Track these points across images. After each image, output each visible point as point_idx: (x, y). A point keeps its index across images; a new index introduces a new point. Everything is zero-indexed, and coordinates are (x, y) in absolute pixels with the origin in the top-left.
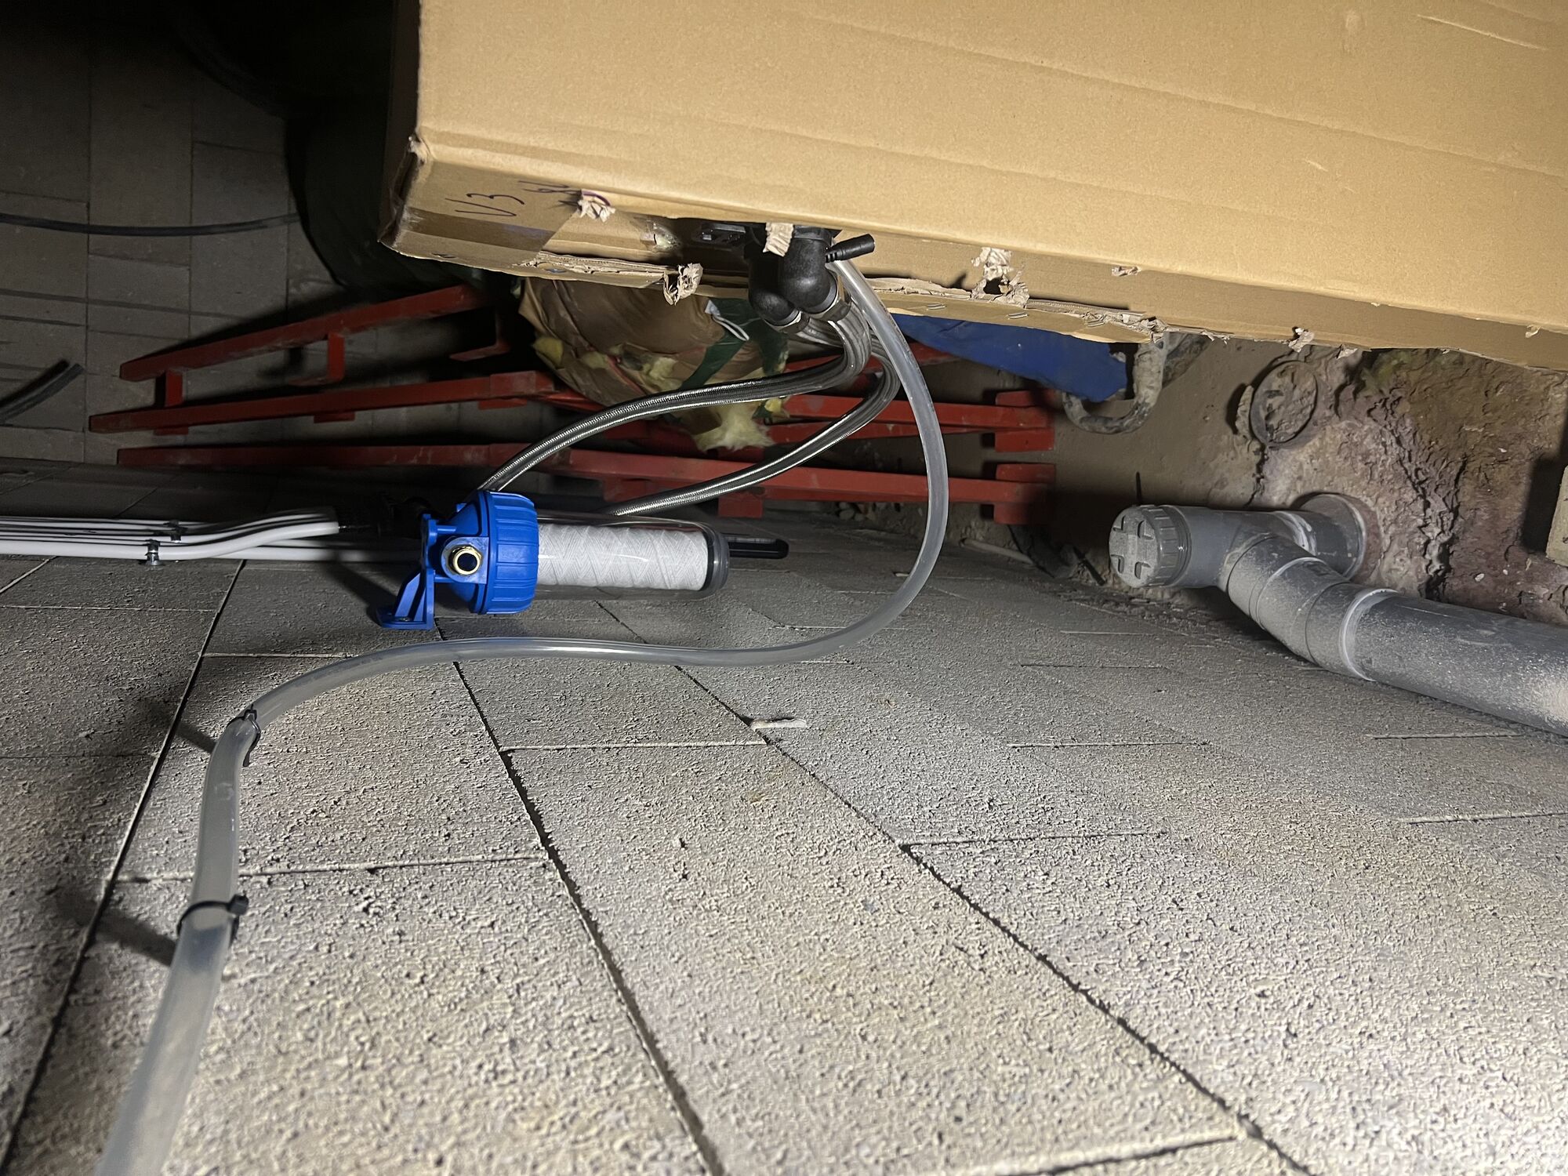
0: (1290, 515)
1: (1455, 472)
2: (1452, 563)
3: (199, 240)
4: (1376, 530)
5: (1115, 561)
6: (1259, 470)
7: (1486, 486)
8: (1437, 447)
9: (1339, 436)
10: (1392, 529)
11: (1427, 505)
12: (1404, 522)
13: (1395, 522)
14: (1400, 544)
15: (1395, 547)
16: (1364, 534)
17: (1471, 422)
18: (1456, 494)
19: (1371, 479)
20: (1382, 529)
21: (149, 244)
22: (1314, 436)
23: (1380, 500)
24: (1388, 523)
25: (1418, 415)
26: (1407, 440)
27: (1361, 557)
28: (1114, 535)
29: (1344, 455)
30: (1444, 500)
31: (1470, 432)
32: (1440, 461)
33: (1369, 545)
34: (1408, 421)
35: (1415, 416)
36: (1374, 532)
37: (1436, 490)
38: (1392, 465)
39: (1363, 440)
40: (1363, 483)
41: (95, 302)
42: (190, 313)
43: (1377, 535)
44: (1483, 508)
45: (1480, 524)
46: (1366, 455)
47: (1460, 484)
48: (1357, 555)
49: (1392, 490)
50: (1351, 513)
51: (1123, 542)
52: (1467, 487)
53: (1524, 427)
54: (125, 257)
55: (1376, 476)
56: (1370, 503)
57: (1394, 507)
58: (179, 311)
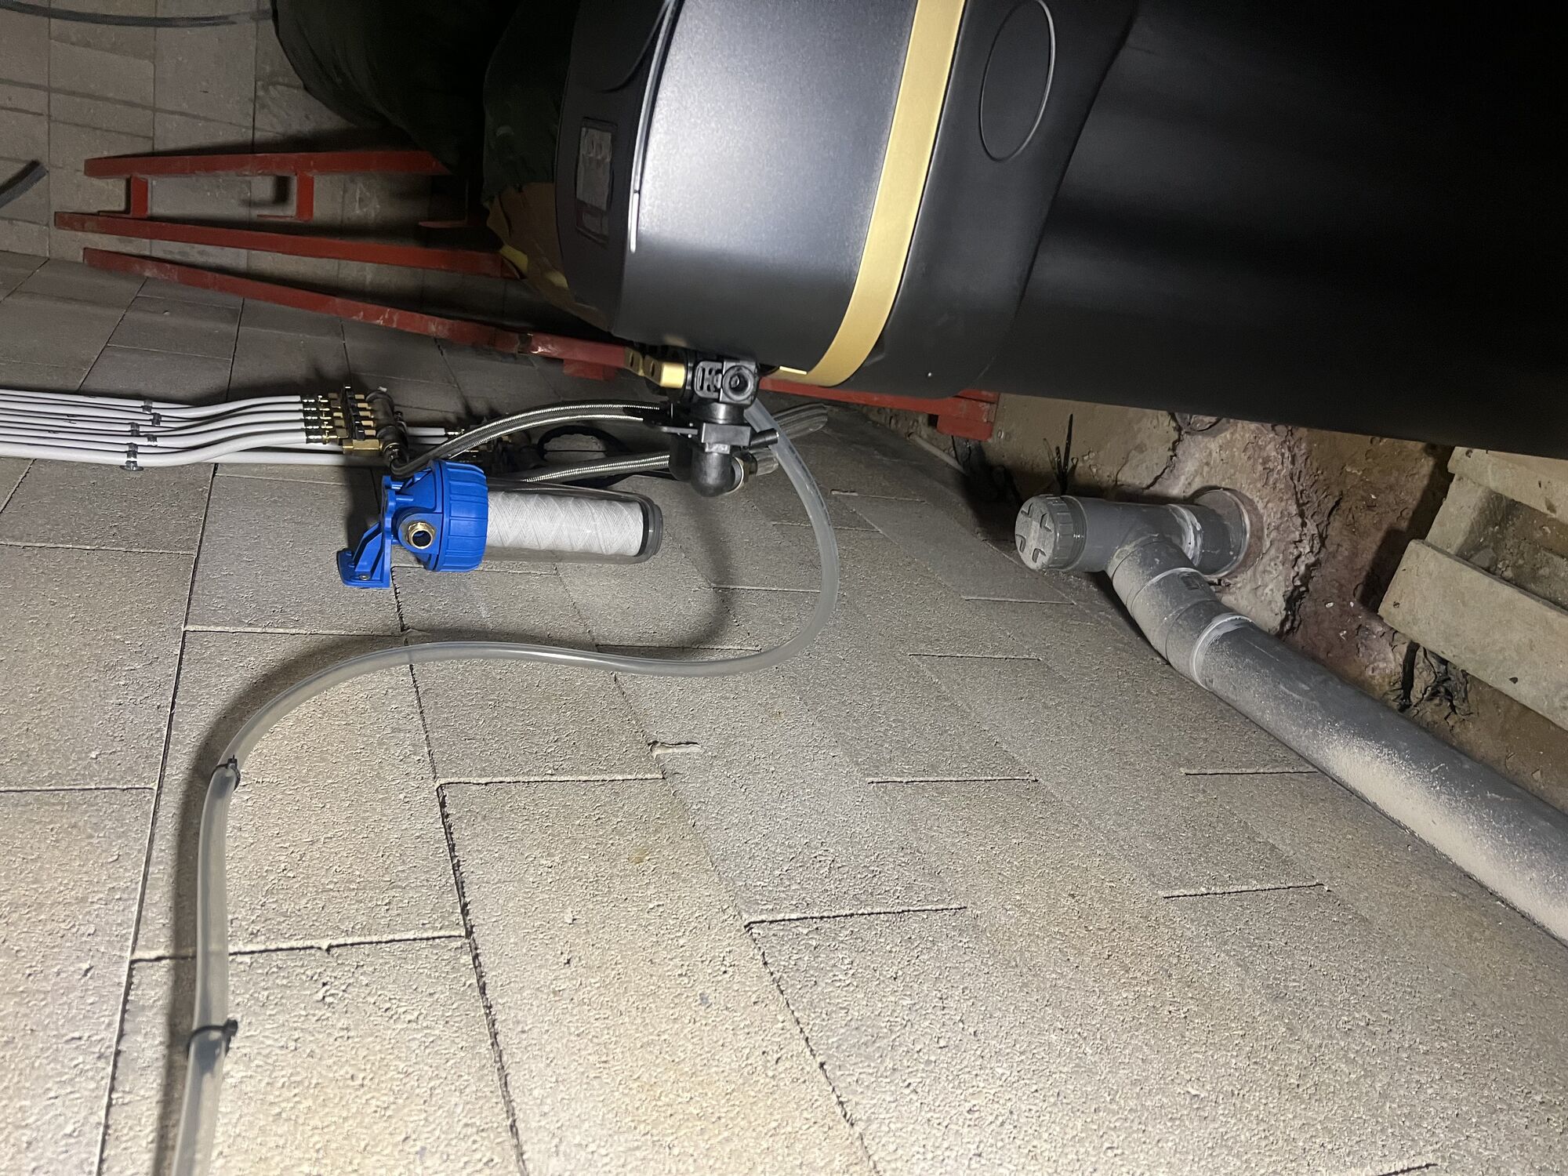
0: (1184, 512)
1: (1331, 505)
2: (1310, 587)
3: (162, 31)
4: (1260, 534)
5: (1018, 541)
6: (1174, 449)
7: (1352, 527)
8: (1321, 477)
9: (1247, 435)
10: (1274, 534)
11: (1304, 525)
12: (1285, 531)
13: (1277, 528)
14: (1278, 549)
15: (1273, 552)
16: (1248, 535)
17: (1353, 463)
18: (1327, 525)
19: (1266, 484)
20: (1266, 532)
21: (112, 32)
22: (1227, 430)
23: (1270, 505)
24: (1272, 528)
25: (1314, 442)
26: (1300, 461)
27: (1241, 557)
28: (1020, 516)
29: (1248, 454)
30: (1317, 525)
31: (1351, 473)
32: (1320, 491)
33: (1250, 546)
34: (1303, 446)
35: (1310, 443)
36: (1258, 536)
37: (1312, 516)
38: (1285, 477)
39: (1266, 446)
40: (1259, 485)
41: (58, 91)
42: (155, 110)
43: (1260, 538)
44: (1346, 545)
45: (1340, 558)
46: (1266, 460)
47: (1332, 518)
48: (1237, 554)
49: (1281, 500)
50: (1241, 515)
51: (1028, 526)
52: (1337, 523)
53: (1397, 480)
54: (87, 45)
55: (1271, 482)
56: (1260, 506)
57: (1279, 515)
58: (144, 107)
